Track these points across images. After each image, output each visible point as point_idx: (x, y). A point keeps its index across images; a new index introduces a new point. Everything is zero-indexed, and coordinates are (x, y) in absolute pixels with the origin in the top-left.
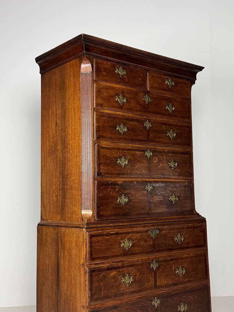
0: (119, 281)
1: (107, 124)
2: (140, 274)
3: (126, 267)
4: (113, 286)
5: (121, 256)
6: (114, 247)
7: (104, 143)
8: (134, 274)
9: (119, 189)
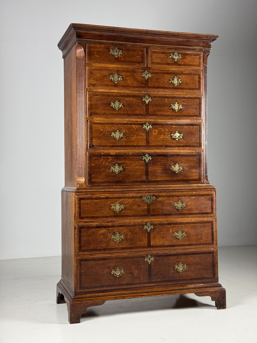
0: (108, 238)
1: (101, 102)
2: (131, 234)
3: (116, 226)
4: (102, 242)
5: (111, 217)
6: (104, 209)
7: (97, 119)
8: (125, 233)
9: (112, 159)
